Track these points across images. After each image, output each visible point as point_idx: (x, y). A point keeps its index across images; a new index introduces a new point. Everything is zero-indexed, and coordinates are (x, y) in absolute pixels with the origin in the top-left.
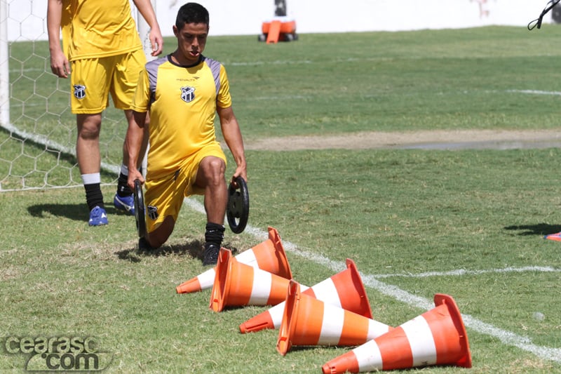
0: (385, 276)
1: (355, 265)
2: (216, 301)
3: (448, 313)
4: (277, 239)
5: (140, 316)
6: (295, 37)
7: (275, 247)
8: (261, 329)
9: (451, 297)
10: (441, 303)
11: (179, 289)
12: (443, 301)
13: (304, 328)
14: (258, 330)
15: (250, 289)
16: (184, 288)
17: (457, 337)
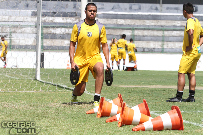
0: (157, 112)
1: (146, 101)
2: (99, 115)
3: (176, 112)
4: (121, 97)
5: (73, 118)
6: (137, 70)
7: (120, 100)
8: (113, 121)
9: (178, 106)
10: (174, 109)
11: (87, 113)
12: (175, 108)
13: (127, 118)
14: (112, 122)
15: (111, 111)
16: (89, 112)
17: (179, 120)
